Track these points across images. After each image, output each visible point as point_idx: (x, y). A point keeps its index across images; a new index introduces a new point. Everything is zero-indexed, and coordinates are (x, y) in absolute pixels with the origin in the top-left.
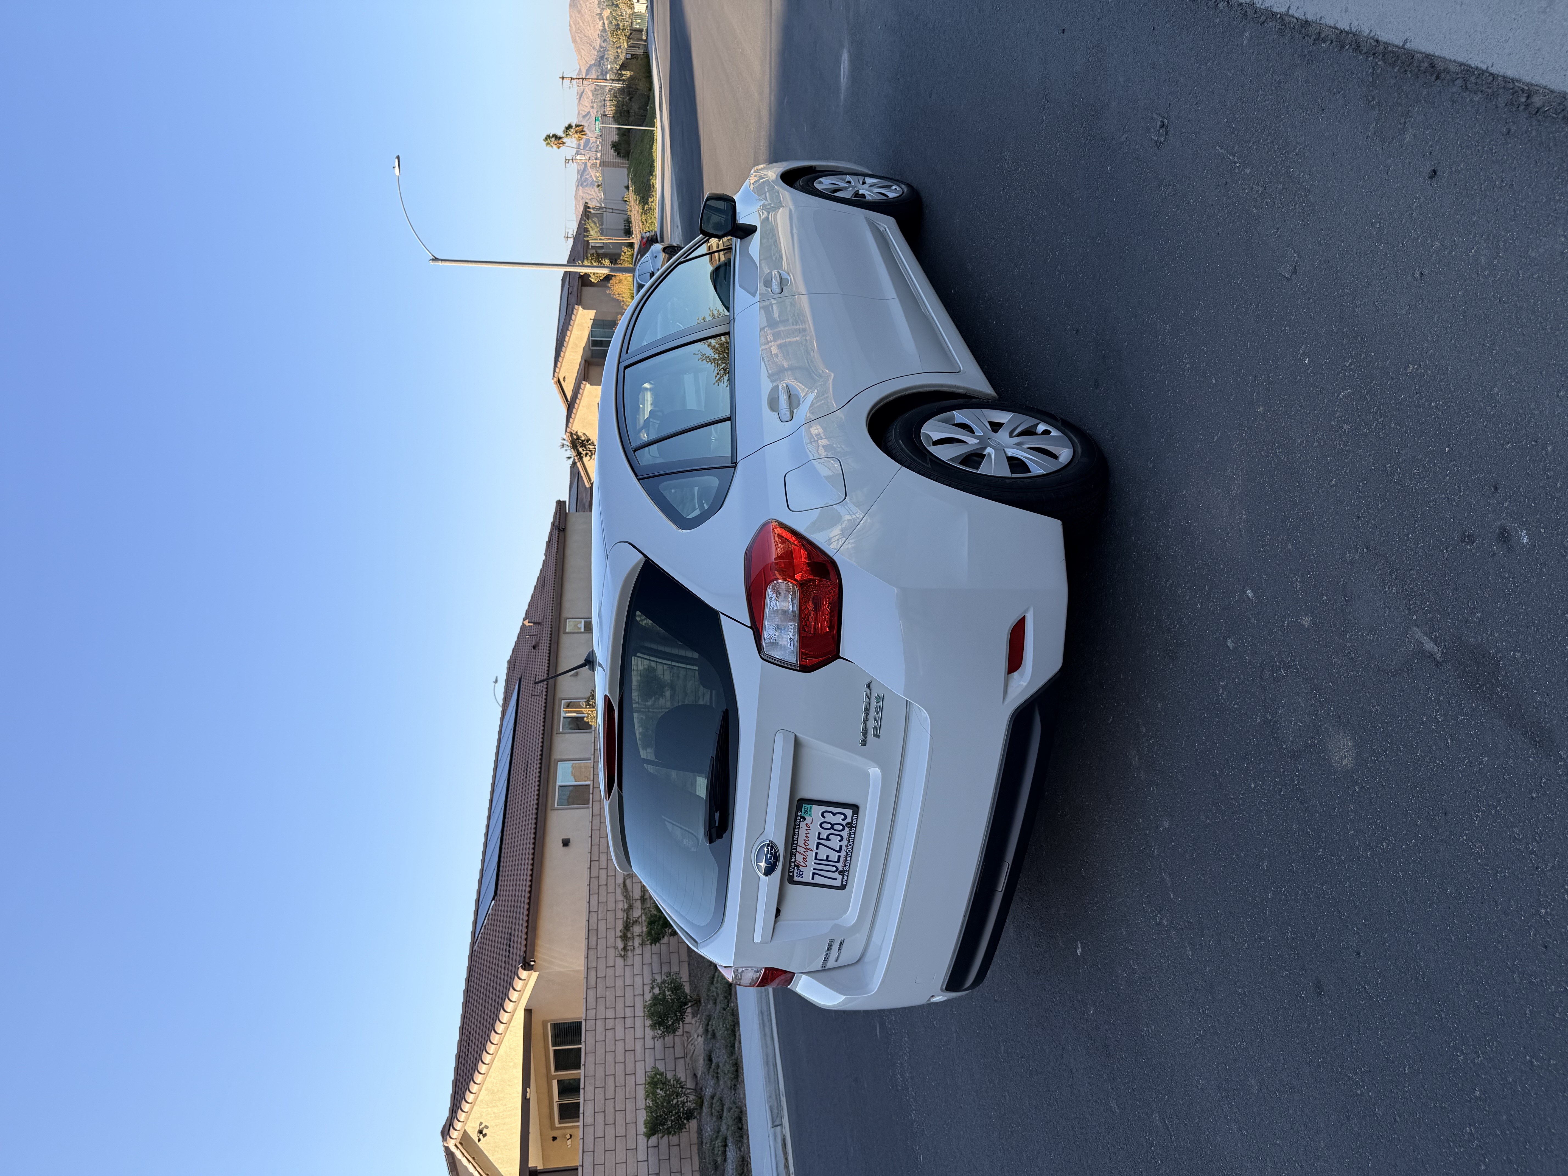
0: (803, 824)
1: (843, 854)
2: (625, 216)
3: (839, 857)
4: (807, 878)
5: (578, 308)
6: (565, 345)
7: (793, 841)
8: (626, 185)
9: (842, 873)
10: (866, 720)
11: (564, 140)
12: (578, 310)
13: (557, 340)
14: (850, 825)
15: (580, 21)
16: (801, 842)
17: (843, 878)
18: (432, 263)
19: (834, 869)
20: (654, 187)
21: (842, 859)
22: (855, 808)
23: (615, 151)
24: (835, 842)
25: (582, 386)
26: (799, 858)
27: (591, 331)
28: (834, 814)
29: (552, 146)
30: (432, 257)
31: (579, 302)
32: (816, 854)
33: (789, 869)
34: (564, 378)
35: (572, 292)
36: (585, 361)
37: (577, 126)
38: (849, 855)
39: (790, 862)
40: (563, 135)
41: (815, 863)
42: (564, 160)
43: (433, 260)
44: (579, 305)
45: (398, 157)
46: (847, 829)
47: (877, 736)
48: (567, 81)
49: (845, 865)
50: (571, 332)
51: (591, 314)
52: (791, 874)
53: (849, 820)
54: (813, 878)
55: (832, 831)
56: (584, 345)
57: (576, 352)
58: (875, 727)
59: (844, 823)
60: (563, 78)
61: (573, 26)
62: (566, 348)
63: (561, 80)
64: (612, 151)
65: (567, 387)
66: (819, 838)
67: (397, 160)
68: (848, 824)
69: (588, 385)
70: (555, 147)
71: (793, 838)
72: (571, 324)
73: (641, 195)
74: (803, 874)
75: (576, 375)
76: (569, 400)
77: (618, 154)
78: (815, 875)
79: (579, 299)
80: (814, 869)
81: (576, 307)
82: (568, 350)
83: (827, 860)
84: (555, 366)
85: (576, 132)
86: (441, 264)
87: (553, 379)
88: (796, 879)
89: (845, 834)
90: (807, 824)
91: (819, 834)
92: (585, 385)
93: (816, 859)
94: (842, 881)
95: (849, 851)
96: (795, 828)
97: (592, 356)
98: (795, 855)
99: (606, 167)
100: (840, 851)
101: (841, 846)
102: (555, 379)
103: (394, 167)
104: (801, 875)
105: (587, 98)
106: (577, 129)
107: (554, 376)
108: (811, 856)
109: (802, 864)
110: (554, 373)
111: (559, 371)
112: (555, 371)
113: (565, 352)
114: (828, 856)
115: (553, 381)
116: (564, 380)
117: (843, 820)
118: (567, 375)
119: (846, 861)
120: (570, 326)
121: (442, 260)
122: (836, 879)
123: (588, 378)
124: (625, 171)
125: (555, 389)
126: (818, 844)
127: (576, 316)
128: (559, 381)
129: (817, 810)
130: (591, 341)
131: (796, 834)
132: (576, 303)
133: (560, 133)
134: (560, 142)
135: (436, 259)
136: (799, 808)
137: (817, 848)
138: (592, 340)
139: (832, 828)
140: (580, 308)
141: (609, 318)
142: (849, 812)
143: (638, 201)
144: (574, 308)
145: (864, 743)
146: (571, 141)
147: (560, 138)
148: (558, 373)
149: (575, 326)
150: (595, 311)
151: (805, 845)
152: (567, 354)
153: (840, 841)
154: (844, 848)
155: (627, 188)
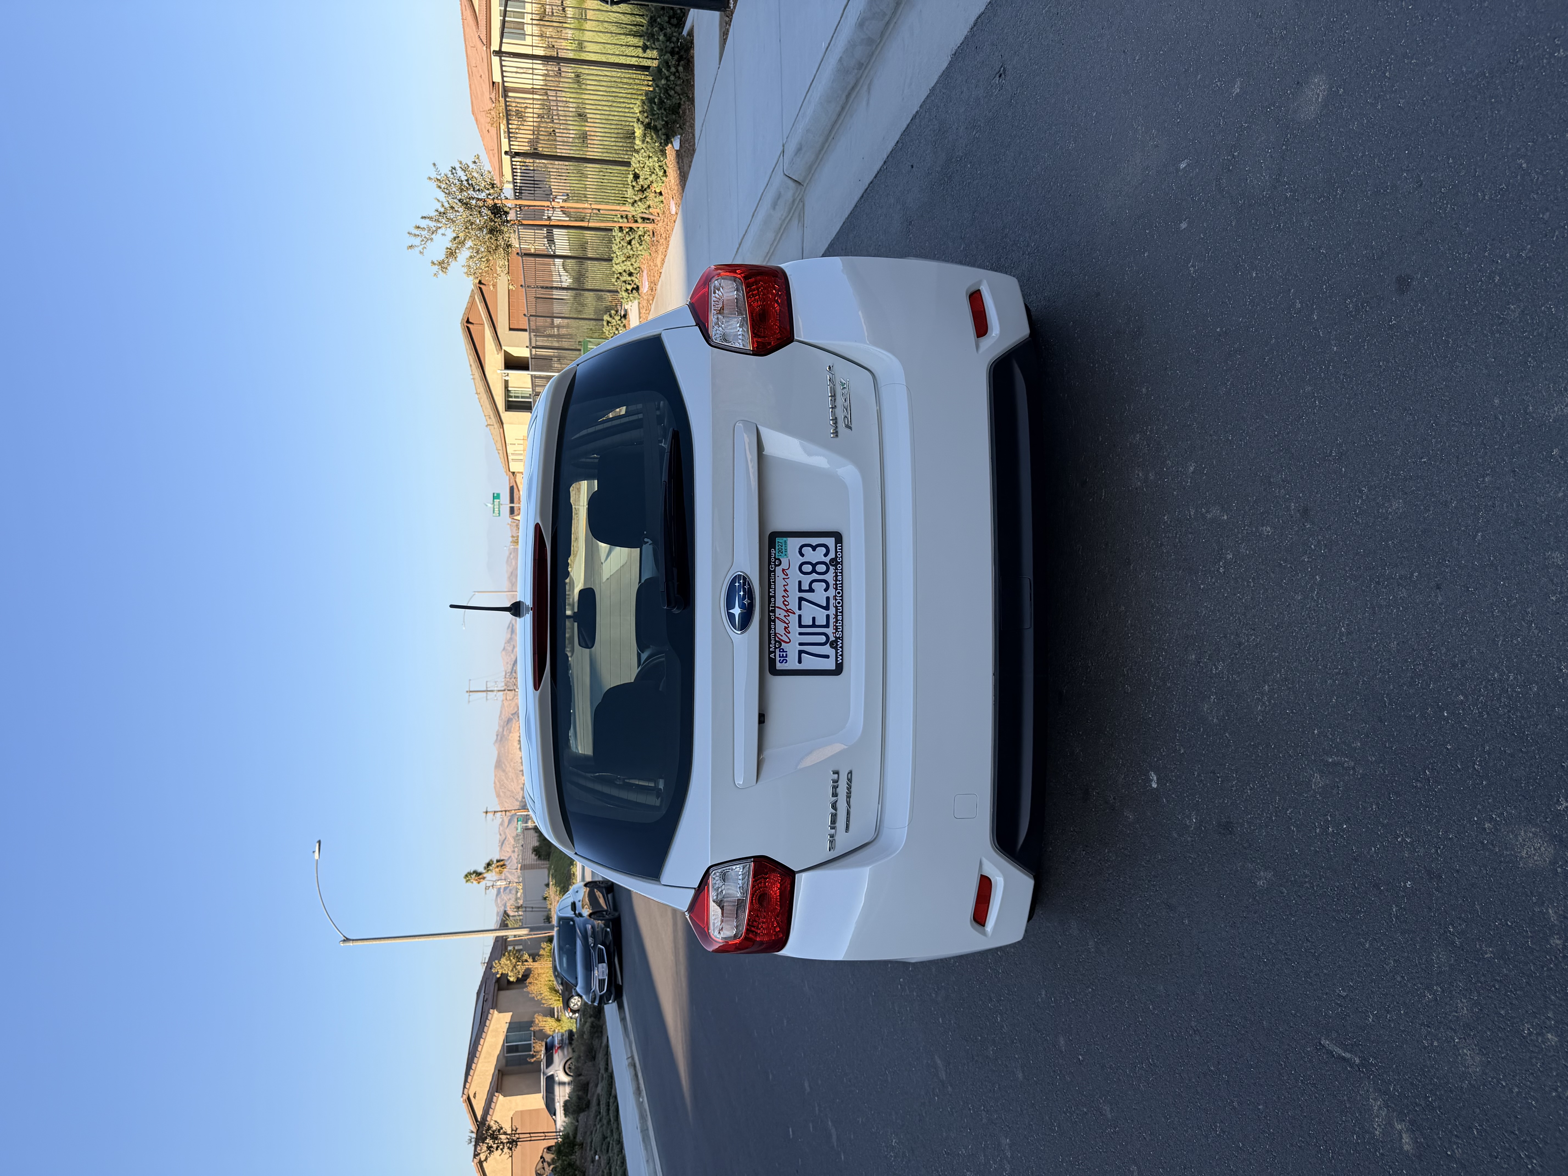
0: (779, 570)
1: (832, 611)
2: (545, 914)
3: (828, 616)
4: (792, 664)
5: (494, 1012)
6: (477, 1056)
7: (770, 597)
8: (546, 882)
9: (834, 645)
10: (834, 408)
11: (485, 875)
12: (492, 1015)
13: (469, 1054)
14: (835, 562)
15: (504, 779)
16: (779, 602)
17: (837, 653)
18: (342, 945)
19: (823, 639)
20: (574, 874)
21: (832, 621)
22: (838, 537)
23: (536, 855)
24: (819, 595)
25: (495, 1099)
26: (780, 627)
27: (506, 1035)
28: (814, 548)
29: (472, 882)
30: (344, 938)
31: (495, 1006)
32: (800, 616)
33: (770, 648)
34: (475, 1094)
35: (487, 999)
36: (499, 1070)
37: (498, 861)
38: (840, 612)
39: (770, 634)
40: (484, 871)
41: (800, 634)
42: (484, 887)
43: (344, 940)
44: (494, 1009)
45: (319, 842)
46: (832, 568)
47: (849, 427)
48: (490, 815)
49: (836, 629)
50: (485, 1039)
51: (507, 1017)
52: (772, 656)
53: (832, 555)
54: (800, 662)
55: (815, 576)
56: (498, 1052)
57: (489, 1062)
58: (845, 417)
59: (827, 560)
60: (486, 812)
61: (498, 783)
62: (478, 1058)
63: (485, 814)
64: (533, 855)
65: (477, 1104)
66: (800, 590)
67: (317, 845)
68: (832, 560)
69: (501, 1097)
70: (475, 882)
71: (769, 592)
72: (485, 1030)
73: (562, 885)
74: (786, 657)
75: (488, 1089)
76: (479, 1120)
77: (539, 857)
78: (803, 655)
79: (494, 1003)
80: (800, 644)
81: (491, 1011)
82: (480, 1061)
83: (814, 625)
84: (466, 1081)
85: (498, 867)
86: (351, 944)
87: (462, 1096)
88: (779, 666)
89: (830, 577)
90: (783, 570)
91: (800, 582)
92: (498, 1097)
93: (801, 626)
94: (837, 657)
95: (839, 603)
96: (769, 576)
97: (507, 1065)
98: (774, 621)
99: (527, 869)
100: (827, 608)
101: (828, 599)
102: (465, 1097)
103: (314, 852)
104: (784, 659)
105: (509, 844)
106: (498, 864)
107: (463, 1093)
108: (793, 620)
109: (785, 638)
110: (464, 1089)
111: (470, 1086)
112: (464, 1087)
113: (477, 1064)
114: (814, 619)
115: (462, 1099)
116: (474, 1097)
117: (826, 555)
118: (478, 1090)
119: (836, 622)
120: (484, 1033)
121: (353, 940)
122: (827, 657)
123: (501, 1089)
124: (546, 871)
125: (464, 1108)
126: (801, 599)
127: (490, 1021)
128: (469, 1098)
129: (794, 544)
130: (505, 1047)
131: (773, 586)
132: (491, 1007)
133: (481, 869)
134: (480, 877)
135: (347, 940)
136: (772, 544)
137: (800, 609)
138: (507, 1046)
139: (814, 571)
140: (496, 1012)
141: (526, 1019)
142: (830, 542)
143: (558, 892)
144: (489, 1012)
145: (836, 433)
146: (491, 876)
147: (480, 874)
148: (468, 1089)
149: (489, 1032)
150: (511, 1013)
151: (785, 605)
152: (479, 1065)
153: (826, 590)
154: (832, 601)
155: (548, 885)
